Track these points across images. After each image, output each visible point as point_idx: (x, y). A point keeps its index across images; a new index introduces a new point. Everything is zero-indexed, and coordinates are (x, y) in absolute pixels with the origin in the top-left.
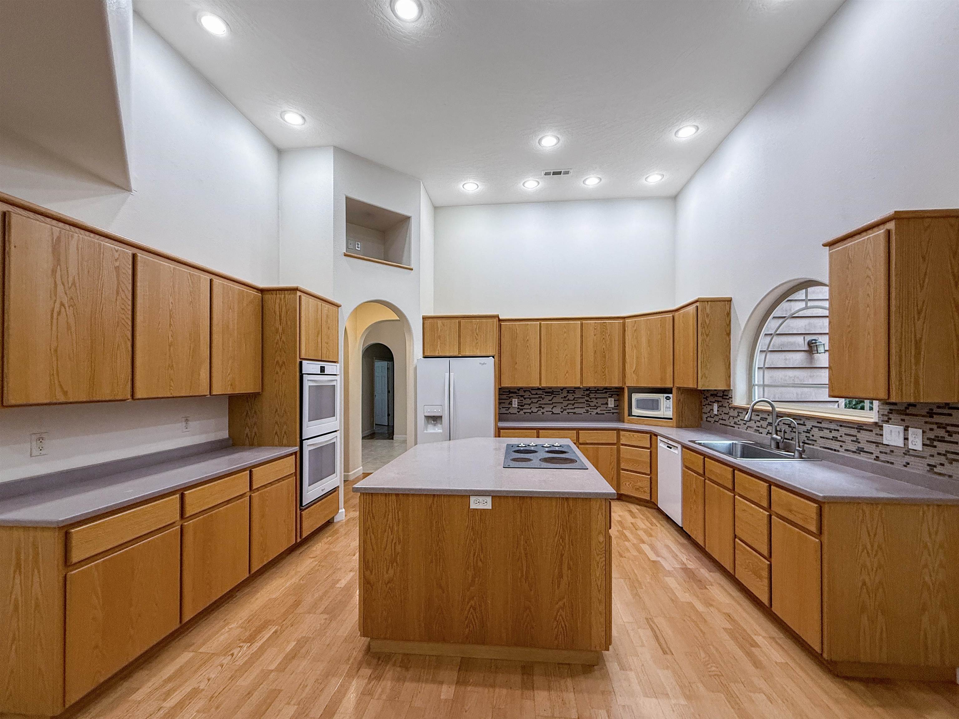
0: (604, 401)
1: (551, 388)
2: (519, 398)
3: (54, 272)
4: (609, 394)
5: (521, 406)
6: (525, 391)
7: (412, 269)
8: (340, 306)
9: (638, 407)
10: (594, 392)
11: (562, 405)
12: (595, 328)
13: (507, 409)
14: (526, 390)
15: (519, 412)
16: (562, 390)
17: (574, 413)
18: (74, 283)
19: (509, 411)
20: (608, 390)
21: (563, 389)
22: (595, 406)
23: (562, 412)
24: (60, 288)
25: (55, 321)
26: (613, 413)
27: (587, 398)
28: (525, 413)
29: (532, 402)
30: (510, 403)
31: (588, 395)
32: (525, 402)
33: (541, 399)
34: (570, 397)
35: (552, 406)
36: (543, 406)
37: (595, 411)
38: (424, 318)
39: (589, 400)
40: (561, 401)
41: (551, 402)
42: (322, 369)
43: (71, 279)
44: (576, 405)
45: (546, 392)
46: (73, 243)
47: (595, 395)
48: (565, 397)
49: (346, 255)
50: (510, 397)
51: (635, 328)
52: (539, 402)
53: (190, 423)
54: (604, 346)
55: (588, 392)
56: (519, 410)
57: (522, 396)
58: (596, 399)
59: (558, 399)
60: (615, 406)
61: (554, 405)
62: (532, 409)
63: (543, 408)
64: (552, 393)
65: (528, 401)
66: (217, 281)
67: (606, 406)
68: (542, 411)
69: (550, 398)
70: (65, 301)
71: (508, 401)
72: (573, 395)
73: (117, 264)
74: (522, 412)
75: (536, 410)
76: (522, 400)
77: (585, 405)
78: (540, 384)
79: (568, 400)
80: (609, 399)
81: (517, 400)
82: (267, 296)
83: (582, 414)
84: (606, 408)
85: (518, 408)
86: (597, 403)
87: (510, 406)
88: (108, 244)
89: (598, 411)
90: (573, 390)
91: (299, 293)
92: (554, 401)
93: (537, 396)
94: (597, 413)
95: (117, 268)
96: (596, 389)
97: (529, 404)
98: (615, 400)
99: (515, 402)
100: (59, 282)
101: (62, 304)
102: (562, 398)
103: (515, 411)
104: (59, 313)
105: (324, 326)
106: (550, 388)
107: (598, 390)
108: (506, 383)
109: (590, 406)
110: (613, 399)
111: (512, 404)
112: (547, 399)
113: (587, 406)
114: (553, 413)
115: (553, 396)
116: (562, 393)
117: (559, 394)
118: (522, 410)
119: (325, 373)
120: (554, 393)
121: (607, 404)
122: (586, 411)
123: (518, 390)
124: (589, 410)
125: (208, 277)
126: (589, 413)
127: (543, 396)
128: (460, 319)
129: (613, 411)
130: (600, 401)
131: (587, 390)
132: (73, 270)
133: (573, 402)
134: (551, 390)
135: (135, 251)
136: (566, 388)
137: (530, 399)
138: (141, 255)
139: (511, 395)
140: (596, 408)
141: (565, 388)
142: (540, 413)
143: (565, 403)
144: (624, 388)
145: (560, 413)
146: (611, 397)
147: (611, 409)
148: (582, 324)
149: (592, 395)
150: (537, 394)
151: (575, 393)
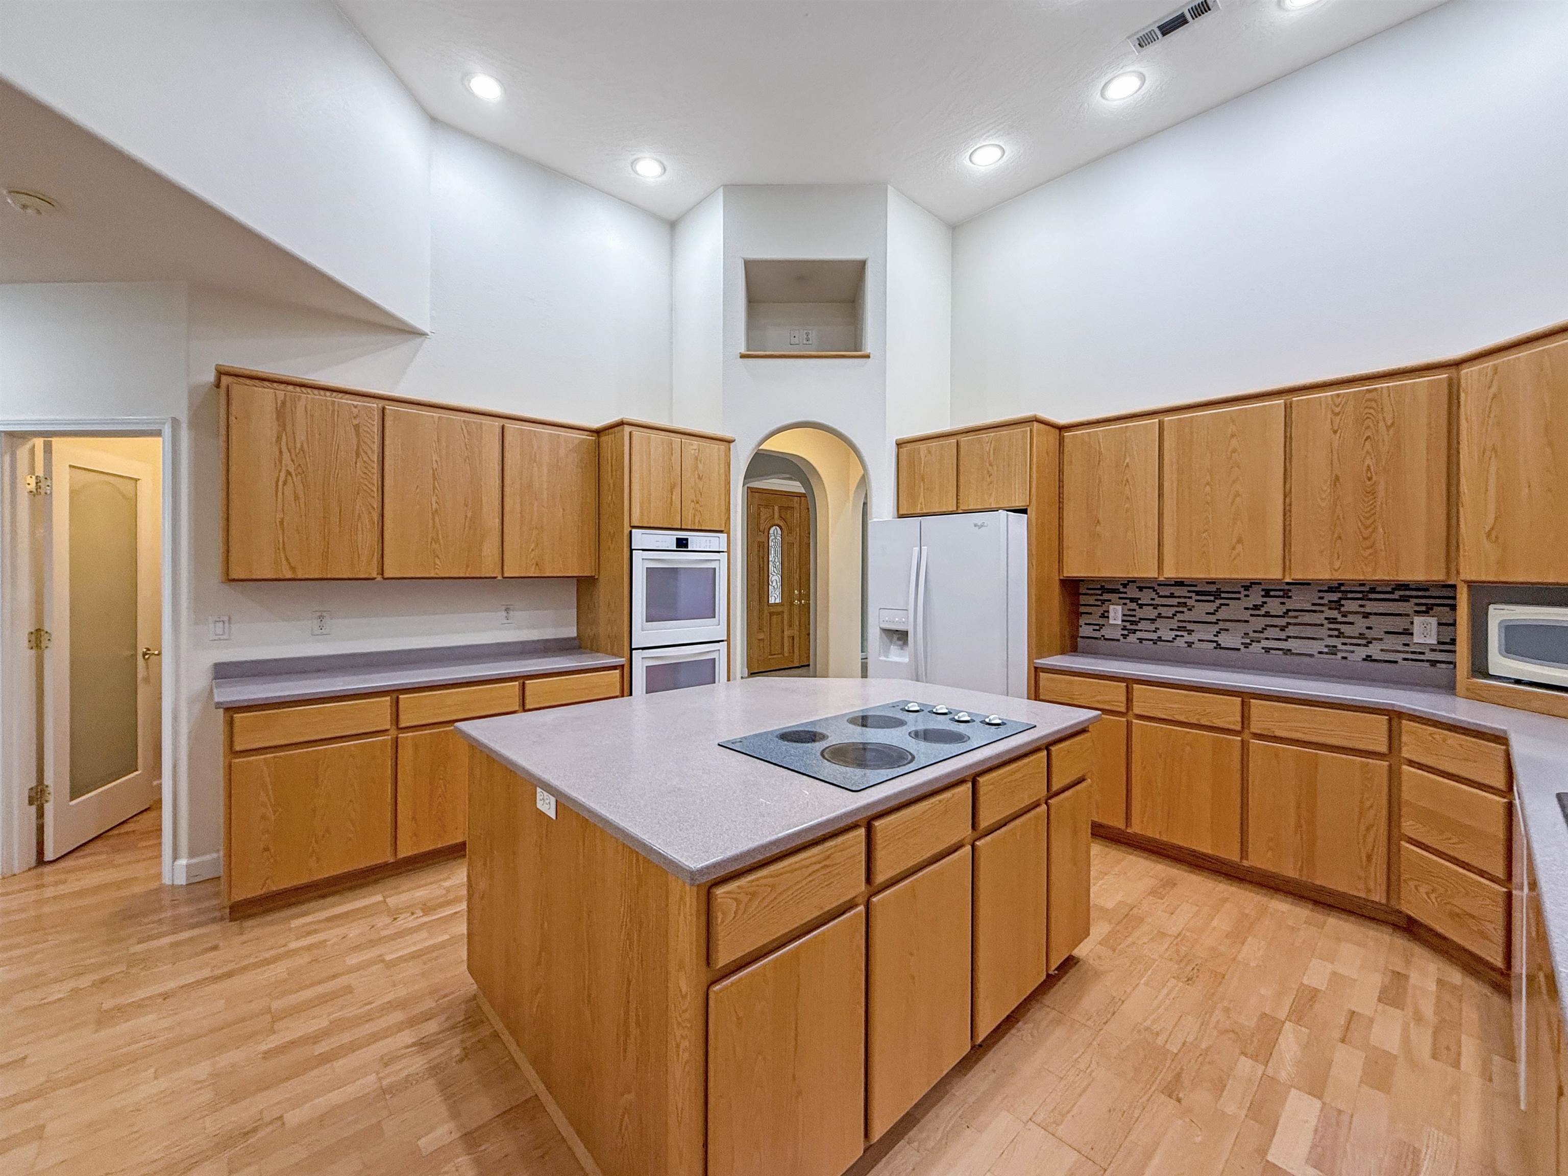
0: (1399, 624)
1: (1214, 583)
2: (1125, 604)
3: (279, 438)
4: (1417, 604)
5: (1133, 623)
6: (1141, 589)
7: (868, 357)
8: (733, 441)
9: (1510, 650)
10: (1360, 596)
11: (1249, 628)
12: (1337, 410)
13: (1097, 628)
14: (1143, 585)
15: (1125, 636)
16: (1247, 588)
17: (1288, 652)
18: (302, 449)
19: (1103, 632)
20: (1414, 593)
21: (1249, 585)
22: (1362, 636)
23: (1246, 646)
24: (286, 455)
25: (280, 494)
26: (1433, 663)
27: (1335, 614)
28: (1141, 640)
29: (1159, 616)
30: (1105, 615)
31: (1337, 605)
32: (1140, 613)
33: (1185, 609)
34: (1273, 605)
35: (1216, 628)
36: (1190, 626)
37: (1362, 652)
38: (900, 444)
39: (1340, 619)
40: (1246, 615)
41: (1213, 618)
42: (682, 544)
43: (298, 445)
44: (1291, 631)
45: (1198, 593)
46: (300, 406)
47: (1361, 606)
48: (1256, 607)
49: (743, 356)
50: (1103, 601)
51: (1494, 389)
52: (1180, 617)
53: (511, 613)
54: (1368, 461)
55: (1335, 597)
56: (1126, 632)
57: (1132, 600)
58: (1366, 615)
59: (1234, 610)
60: (1439, 643)
61: (1222, 625)
62: (1159, 633)
63: (1190, 632)
64: (1217, 594)
65: (1151, 613)
66: (510, 426)
67: (1405, 639)
68: (1188, 638)
69: (1211, 607)
70: (292, 470)
71: (1100, 611)
72: (1283, 603)
73: (356, 422)
74: (1132, 638)
75: (1170, 635)
76: (1134, 610)
77: (1323, 632)
78: (1160, 568)
79: (1267, 615)
80: (1417, 620)
81: (1119, 608)
82: (604, 439)
83: (1311, 656)
84: (1405, 645)
85: (1124, 628)
86: (1369, 628)
87: (1101, 621)
88: (346, 400)
89: (1374, 650)
90: (1284, 591)
91: (627, 429)
92: (1222, 614)
93: (1174, 601)
94: (1368, 658)
95: (357, 427)
96: (1366, 589)
97: (1153, 621)
98: (1439, 624)
99: (1116, 614)
100: (284, 449)
101: (288, 473)
102: (1246, 609)
103: (1118, 634)
104: (285, 483)
105: (687, 474)
106: (1212, 582)
107: (1373, 590)
108: (1074, 570)
109: (1340, 635)
110: (1433, 621)
111: (1108, 617)
112: (1201, 610)
113: (1330, 636)
114: (1218, 646)
115: (1218, 602)
116: (1247, 596)
117: (1239, 599)
118: (1135, 631)
119: (689, 549)
120: (1223, 595)
121: (1408, 633)
122: (1326, 650)
123: (1125, 586)
124: (1340, 647)
125: (498, 423)
126: (1340, 655)
127: (1190, 602)
128: (958, 437)
129: (1430, 656)
130: (1380, 625)
131: (1331, 590)
132: (301, 437)
133: (1282, 622)
134: (1213, 588)
135: (381, 403)
136: (1260, 584)
137: (1155, 607)
138: (390, 407)
139: (1106, 596)
140: (1364, 642)
141: (1254, 583)
142: (1180, 642)
143: (1261, 622)
144: (1454, 587)
145: (1242, 647)
146: (1426, 612)
147: (1427, 651)
148: (1288, 407)
149: (1350, 605)
150: (1172, 596)
151: (1290, 597)
